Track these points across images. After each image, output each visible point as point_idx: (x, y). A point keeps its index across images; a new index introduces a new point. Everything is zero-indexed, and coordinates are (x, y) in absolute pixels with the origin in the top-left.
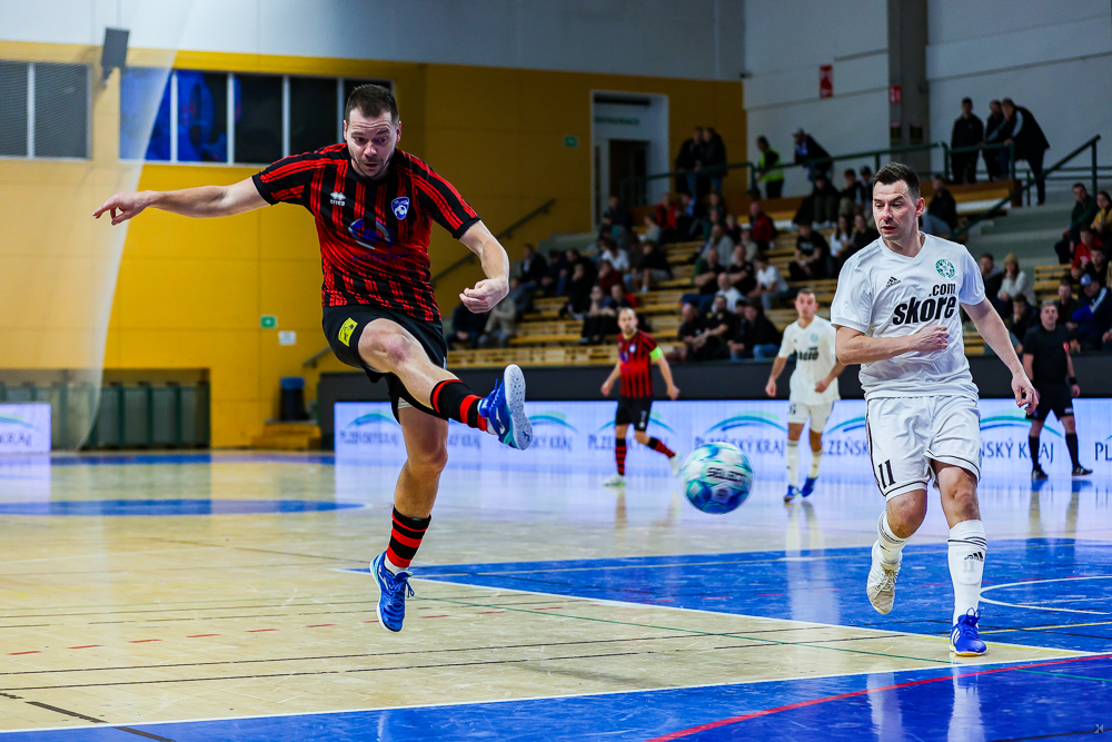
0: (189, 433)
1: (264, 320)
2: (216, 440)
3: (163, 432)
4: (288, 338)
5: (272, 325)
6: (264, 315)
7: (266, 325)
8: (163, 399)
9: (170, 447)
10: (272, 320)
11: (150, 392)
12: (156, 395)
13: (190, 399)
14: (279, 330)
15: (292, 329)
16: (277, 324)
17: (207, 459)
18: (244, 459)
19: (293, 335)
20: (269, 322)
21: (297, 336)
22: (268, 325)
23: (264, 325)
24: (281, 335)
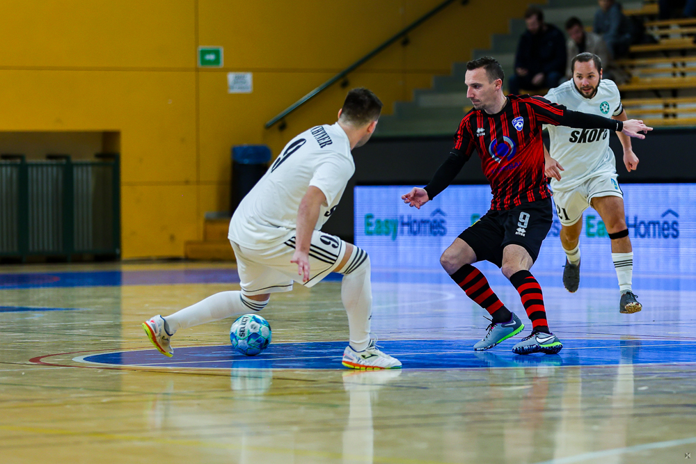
0: (84, 238)
1: (204, 53)
2: (128, 249)
3: (44, 237)
4: (241, 83)
5: (217, 61)
6: (201, 48)
7: (208, 62)
8: (44, 180)
9: (52, 260)
10: (217, 53)
11: (23, 169)
12: (33, 174)
13: (85, 180)
14: (227, 70)
15: (246, 70)
16: (222, 64)
17: (114, 280)
18: (172, 280)
19: (249, 77)
20: (211, 57)
21: (255, 80)
22: (209, 62)
23: (204, 62)
24: (231, 77)
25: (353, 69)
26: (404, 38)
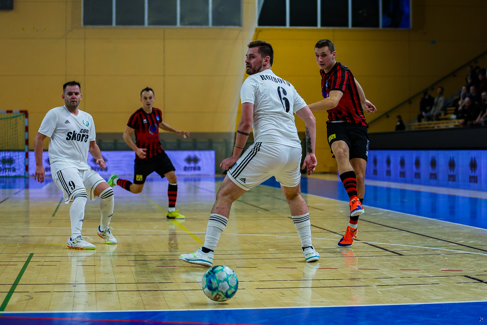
25: (391, 111)
26: (410, 101)
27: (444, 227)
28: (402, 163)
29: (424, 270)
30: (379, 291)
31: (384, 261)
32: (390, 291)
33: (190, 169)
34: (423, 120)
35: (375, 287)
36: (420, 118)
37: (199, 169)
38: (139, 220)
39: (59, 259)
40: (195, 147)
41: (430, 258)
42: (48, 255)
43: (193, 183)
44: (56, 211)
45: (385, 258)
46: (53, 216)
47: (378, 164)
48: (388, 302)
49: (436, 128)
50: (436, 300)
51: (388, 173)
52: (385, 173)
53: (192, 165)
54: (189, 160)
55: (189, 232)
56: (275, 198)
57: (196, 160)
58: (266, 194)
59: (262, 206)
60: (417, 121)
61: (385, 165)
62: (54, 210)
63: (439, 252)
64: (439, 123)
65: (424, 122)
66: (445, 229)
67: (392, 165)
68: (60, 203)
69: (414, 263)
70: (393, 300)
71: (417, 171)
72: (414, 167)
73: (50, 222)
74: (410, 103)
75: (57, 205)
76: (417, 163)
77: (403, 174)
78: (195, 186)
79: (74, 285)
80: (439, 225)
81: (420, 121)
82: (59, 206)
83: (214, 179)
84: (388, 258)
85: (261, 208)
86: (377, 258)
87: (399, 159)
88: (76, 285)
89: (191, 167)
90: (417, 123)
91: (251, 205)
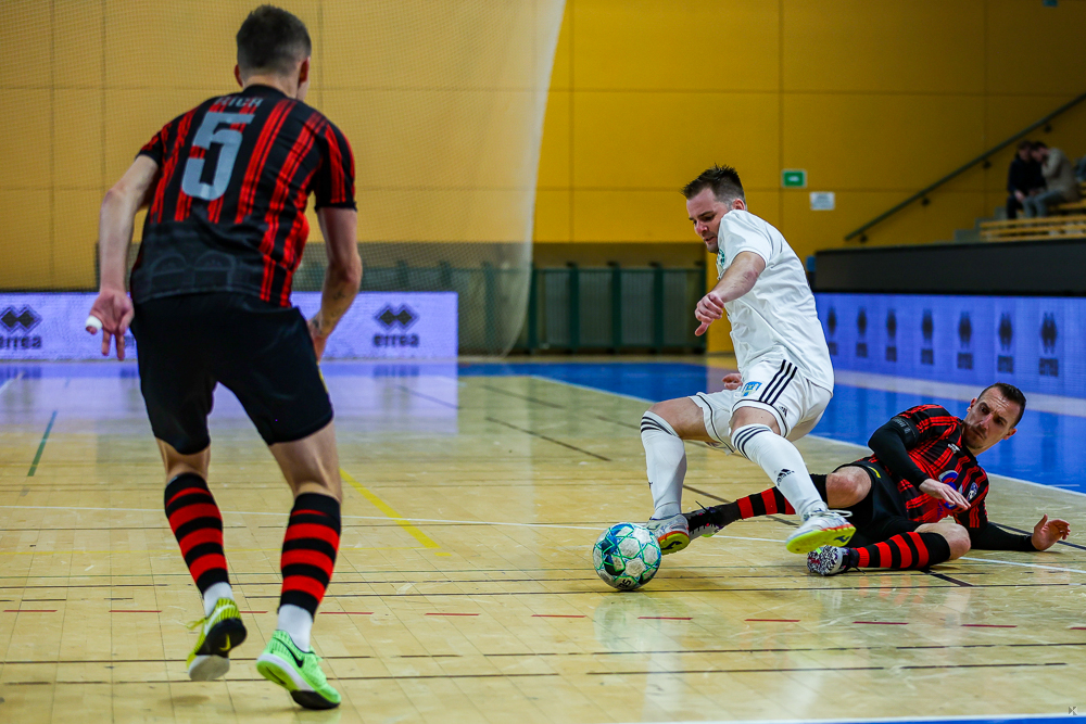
1: (788, 175)
2: (714, 344)
4: (823, 201)
5: (800, 183)
6: (787, 170)
7: (791, 184)
10: (800, 175)
11: (617, 276)
12: (626, 278)
14: (810, 190)
15: (830, 189)
16: (806, 184)
19: (831, 196)
20: (795, 179)
21: (836, 199)
22: (793, 183)
23: (788, 183)
24: (814, 196)
25: (934, 188)
26: (985, 161)
27: (1077, 510)
28: (965, 330)
29: (1025, 626)
30: (909, 680)
31: (920, 601)
32: (936, 682)
33: (390, 341)
34: (1019, 213)
35: (899, 671)
36: (1013, 209)
37: (415, 341)
38: (265, 486)
39: (61, 593)
40: (402, 284)
41: (1042, 594)
42: (31, 582)
43: (398, 380)
44: (36, 462)
45: (921, 593)
46: (31, 473)
47: (899, 332)
48: (932, 712)
49: (1054, 235)
50: (1058, 708)
51: (927, 356)
52: (917, 357)
53: (396, 331)
54: (387, 317)
55: (401, 520)
56: (620, 423)
57: (406, 317)
58: (599, 413)
59: (591, 448)
60: (1004, 214)
61: (918, 334)
62: (32, 457)
63: (1064, 578)
64: (1064, 223)
65: (1024, 219)
66: (1080, 514)
67: (937, 335)
68: (45, 437)
69: (1000, 607)
70: (947, 705)
71: (1005, 353)
72: (997, 340)
73: (25, 491)
74: (987, 166)
75: (37, 442)
76: (1006, 332)
77: (966, 361)
78: (404, 389)
79: (109, 664)
80: (1064, 503)
81: (1012, 215)
82: (42, 446)
83: (454, 370)
84: (931, 593)
85: (589, 454)
86: (902, 593)
87: (956, 320)
88: (114, 664)
89: (394, 338)
90: (1005, 222)
91: (559, 443)
